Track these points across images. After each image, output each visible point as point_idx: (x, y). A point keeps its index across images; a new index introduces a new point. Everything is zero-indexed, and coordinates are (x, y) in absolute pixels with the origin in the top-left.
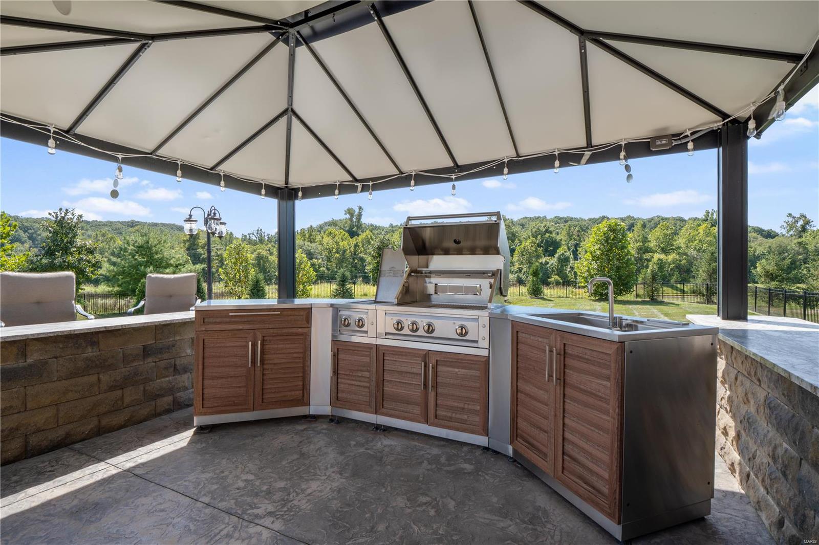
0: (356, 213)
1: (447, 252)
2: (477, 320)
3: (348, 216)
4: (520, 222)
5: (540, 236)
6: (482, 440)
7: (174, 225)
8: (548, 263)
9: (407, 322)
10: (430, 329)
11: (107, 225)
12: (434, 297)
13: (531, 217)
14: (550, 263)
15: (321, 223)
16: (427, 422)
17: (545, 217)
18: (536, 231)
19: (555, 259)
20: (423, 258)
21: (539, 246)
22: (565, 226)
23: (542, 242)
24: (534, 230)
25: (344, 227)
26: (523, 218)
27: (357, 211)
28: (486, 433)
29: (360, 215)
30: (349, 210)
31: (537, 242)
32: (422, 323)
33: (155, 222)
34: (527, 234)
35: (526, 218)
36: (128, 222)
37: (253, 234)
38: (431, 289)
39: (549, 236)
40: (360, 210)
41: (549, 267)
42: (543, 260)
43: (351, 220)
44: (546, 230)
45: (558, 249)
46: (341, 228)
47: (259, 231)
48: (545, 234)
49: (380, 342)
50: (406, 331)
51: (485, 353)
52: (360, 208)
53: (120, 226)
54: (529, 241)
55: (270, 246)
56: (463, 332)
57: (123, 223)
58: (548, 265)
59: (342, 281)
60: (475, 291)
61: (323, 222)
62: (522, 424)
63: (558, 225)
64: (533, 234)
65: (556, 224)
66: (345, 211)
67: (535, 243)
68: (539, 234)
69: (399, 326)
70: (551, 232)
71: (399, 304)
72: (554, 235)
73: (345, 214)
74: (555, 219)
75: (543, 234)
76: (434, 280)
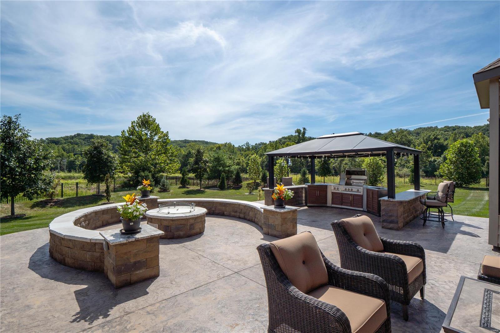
0: (302, 132)
1: (355, 175)
2: (360, 188)
3: (297, 134)
4: (416, 132)
5: (430, 142)
6: (362, 209)
7: (204, 141)
8: (436, 161)
9: (347, 188)
10: (352, 190)
11: (174, 142)
12: (352, 184)
13: (425, 127)
14: (437, 161)
15: (280, 138)
16: (351, 206)
17: (437, 127)
18: (427, 139)
19: (441, 158)
20: (350, 176)
21: (429, 149)
22: (453, 133)
23: (432, 146)
24: (425, 138)
25: (295, 140)
26: (419, 129)
27: (302, 130)
28: (362, 208)
29: (304, 133)
30: (297, 130)
31: (427, 147)
32: (350, 189)
33: (195, 140)
34: (420, 141)
35: (421, 128)
36: (184, 140)
37: (244, 145)
38: (352, 182)
39: (437, 142)
40: (304, 130)
41: (437, 164)
42: (432, 159)
43: (299, 136)
44: (435, 137)
45: (444, 151)
46: (293, 141)
47: (247, 144)
48: (434, 141)
49: (342, 192)
50: (347, 190)
51: (362, 194)
52: (304, 129)
53: (180, 143)
54: (422, 146)
55: (253, 152)
56: (358, 190)
57: (181, 141)
58: (436, 163)
59: (304, 174)
60: (361, 183)
61: (281, 137)
62: (368, 205)
63: (446, 132)
64: (424, 141)
65: (445, 132)
66: (295, 131)
67: (425, 147)
68: (429, 141)
69: (346, 189)
70: (439, 139)
71: (345, 185)
72: (442, 141)
73: (295, 133)
74: (445, 129)
75: (432, 141)
76: (352, 181)
